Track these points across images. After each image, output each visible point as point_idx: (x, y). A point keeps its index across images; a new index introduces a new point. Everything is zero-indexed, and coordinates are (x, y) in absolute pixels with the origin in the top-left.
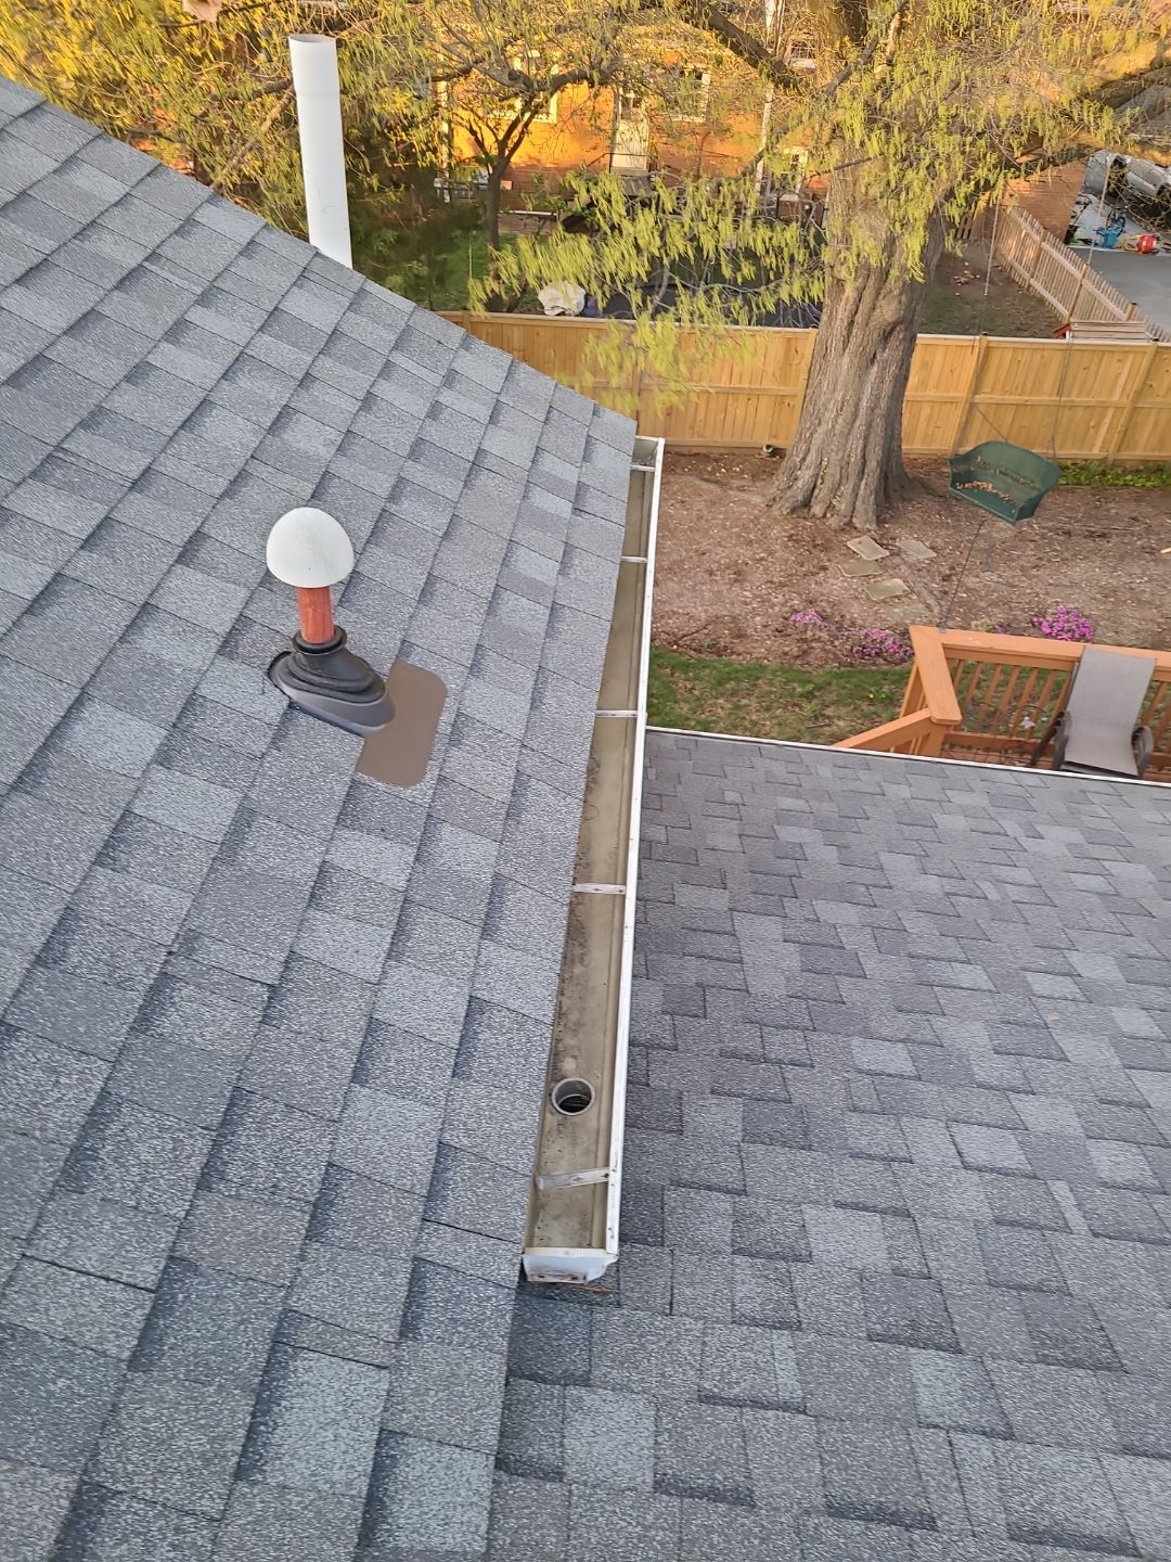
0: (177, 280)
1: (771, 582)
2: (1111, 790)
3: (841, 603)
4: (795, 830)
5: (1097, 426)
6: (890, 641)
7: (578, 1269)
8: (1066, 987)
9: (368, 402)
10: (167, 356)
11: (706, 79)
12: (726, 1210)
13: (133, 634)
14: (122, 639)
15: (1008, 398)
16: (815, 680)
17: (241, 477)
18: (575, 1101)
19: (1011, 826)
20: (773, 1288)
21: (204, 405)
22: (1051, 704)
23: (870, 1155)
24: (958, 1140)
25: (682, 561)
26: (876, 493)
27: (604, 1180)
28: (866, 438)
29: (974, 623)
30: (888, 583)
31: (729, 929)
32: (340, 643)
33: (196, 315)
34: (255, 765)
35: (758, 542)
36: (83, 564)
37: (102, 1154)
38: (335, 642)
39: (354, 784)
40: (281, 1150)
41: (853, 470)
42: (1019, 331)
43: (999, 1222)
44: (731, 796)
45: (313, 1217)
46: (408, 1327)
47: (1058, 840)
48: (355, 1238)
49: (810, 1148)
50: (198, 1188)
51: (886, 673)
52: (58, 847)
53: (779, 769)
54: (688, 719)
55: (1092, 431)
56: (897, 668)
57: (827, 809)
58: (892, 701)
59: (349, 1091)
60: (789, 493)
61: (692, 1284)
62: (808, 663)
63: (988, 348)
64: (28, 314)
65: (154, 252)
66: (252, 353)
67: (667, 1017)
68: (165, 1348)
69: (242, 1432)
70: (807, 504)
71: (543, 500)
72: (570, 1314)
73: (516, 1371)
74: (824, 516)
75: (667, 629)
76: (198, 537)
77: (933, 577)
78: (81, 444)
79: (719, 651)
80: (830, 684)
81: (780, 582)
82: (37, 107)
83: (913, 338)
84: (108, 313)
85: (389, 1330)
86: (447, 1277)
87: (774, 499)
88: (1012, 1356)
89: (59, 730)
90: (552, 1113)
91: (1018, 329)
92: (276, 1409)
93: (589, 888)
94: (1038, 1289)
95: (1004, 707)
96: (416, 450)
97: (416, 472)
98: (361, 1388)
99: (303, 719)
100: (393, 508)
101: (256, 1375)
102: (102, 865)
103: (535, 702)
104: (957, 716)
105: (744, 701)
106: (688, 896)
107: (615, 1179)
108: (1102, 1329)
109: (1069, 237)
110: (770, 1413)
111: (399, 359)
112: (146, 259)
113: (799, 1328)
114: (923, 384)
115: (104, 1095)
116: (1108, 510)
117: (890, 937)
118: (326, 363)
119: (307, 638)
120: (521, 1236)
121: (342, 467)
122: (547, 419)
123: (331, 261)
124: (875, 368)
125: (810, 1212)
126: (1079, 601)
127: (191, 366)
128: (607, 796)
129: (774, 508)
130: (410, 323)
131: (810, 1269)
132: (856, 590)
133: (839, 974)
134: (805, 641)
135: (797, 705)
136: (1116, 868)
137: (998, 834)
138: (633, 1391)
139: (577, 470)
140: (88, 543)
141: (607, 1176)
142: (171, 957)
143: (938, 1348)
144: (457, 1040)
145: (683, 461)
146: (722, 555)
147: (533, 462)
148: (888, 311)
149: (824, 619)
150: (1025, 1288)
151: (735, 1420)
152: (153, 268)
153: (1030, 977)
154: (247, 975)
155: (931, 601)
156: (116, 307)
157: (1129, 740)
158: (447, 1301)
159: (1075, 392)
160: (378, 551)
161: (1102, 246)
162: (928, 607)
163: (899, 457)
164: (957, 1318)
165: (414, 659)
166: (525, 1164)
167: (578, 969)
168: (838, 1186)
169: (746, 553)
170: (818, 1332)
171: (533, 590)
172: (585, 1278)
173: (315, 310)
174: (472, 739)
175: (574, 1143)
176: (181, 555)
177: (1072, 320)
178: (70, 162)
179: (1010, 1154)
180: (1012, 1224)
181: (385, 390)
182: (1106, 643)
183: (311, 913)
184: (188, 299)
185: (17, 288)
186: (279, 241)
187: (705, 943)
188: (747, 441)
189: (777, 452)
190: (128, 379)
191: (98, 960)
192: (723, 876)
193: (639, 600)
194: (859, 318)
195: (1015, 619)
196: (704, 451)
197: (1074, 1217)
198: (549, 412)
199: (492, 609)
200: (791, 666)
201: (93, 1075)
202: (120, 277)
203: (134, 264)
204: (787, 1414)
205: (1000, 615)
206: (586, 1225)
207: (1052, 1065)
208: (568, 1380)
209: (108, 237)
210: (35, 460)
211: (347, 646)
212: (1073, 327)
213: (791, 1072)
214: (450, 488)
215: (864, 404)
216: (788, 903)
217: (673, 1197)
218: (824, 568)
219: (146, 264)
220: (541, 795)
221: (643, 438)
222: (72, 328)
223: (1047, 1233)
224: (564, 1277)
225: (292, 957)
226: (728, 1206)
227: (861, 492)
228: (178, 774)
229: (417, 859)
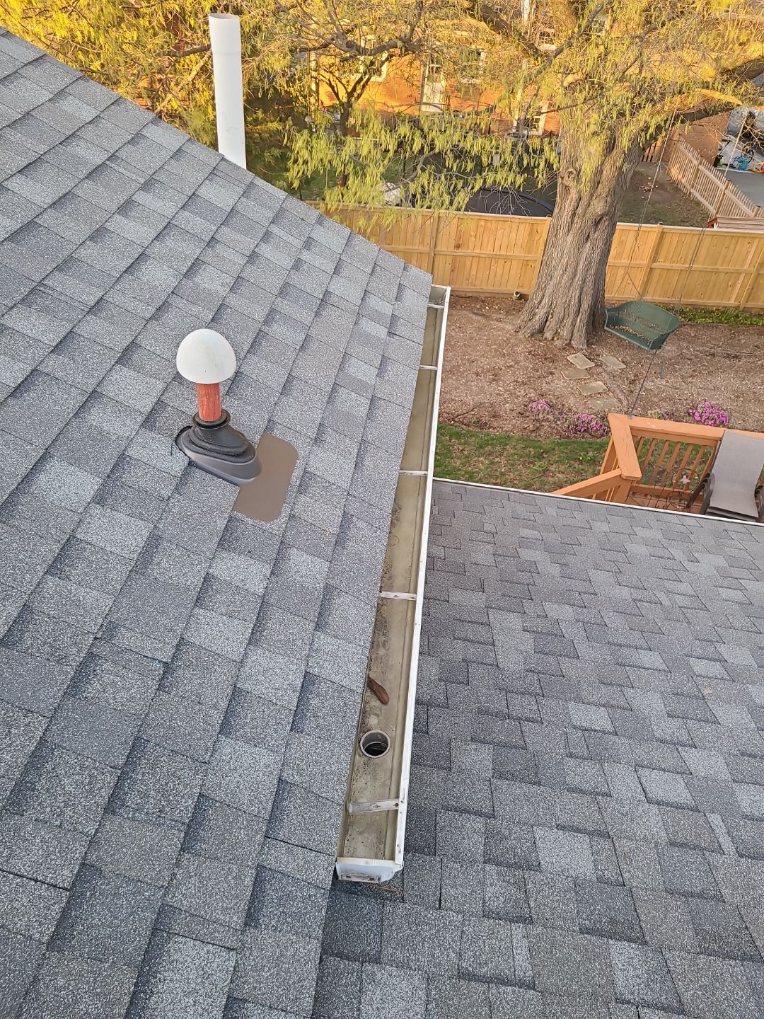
0: (128, 174)
1: (517, 381)
2: (745, 530)
3: (562, 397)
4: (532, 552)
5: (733, 286)
6: (594, 423)
7: (375, 873)
8: (716, 669)
9: (253, 257)
10: (118, 224)
11: (483, 55)
12: (480, 829)
13: (84, 412)
14: (76, 415)
15: (676, 266)
16: (544, 447)
17: (163, 307)
18: (376, 747)
19: (677, 553)
20: (513, 890)
21: (142, 257)
22: (700, 467)
23: (581, 790)
24: (643, 781)
25: (459, 366)
26: (587, 325)
27: (395, 808)
28: (582, 289)
29: (649, 412)
30: (594, 384)
31: (485, 620)
32: (225, 422)
33: (140, 197)
34: (163, 505)
35: (509, 355)
36: (53, 364)
37: (38, 786)
38: (221, 421)
39: (231, 519)
40: (167, 784)
41: (573, 310)
42: (683, 222)
43: (673, 844)
44: (487, 527)
45: (186, 834)
46: (251, 919)
47: (709, 564)
48: (216, 850)
49: (539, 784)
50: (105, 812)
51: (590, 444)
52: (22, 561)
53: (521, 509)
54: (459, 470)
55: (730, 289)
56: (598, 440)
57: (552, 537)
58: (594, 462)
59: (217, 740)
60: (530, 324)
61: (454, 886)
62: (540, 435)
63: (663, 233)
64: (26, 194)
65: (113, 155)
66: (176, 223)
67: (442, 683)
68: (75, 933)
69: (127, 999)
70: (541, 331)
71: (368, 326)
72: (368, 906)
73: (329, 950)
74: (553, 339)
75: (447, 410)
76: (132, 346)
77: (623, 381)
78: (57, 281)
79: (481, 425)
80: (554, 449)
81: (523, 382)
82: (41, 57)
83: (614, 225)
84: (80, 194)
85: (237, 920)
86: (280, 880)
87: (520, 327)
88: (682, 948)
89: (27, 478)
90: (360, 756)
91: (682, 221)
92: (153, 981)
93: (391, 595)
94: (701, 896)
95: (669, 468)
96: (284, 291)
97: (284, 306)
98: (215, 965)
99: (198, 474)
100: (266, 329)
101: (139, 955)
102: (53, 575)
103: (358, 465)
104: (638, 474)
105: (497, 459)
106: (458, 597)
107: (403, 808)
108: (747, 928)
109: (716, 162)
110: (509, 989)
111: (275, 229)
112: (108, 160)
113: (531, 922)
114: (619, 255)
115: (42, 742)
116: (739, 340)
117: (595, 630)
118: (225, 229)
119: (203, 418)
120: (335, 850)
121: (233, 301)
122: (373, 272)
123: (232, 164)
124: (589, 244)
125: (539, 832)
126: (721, 400)
127: (135, 231)
128: (406, 529)
129: (520, 333)
130: (284, 206)
131: (539, 876)
132: (572, 388)
133: (561, 655)
134: (538, 420)
135: (532, 463)
136: (749, 585)
137: (669, 558)
138: (411, 969)
139: (392, 307)
140: (55, 349)
141: (397, 805)
142: (96, 642)
143: (630, 940)
144: (295, 704)
145: (461, 301)
146: (484, 363)
147: (362, 300)
148: (598, 207)
149: (551, 407)
150: (692, 895)
151: (484, 993)
152: (113, 165)
153: (692, 661)
154: (150, 655)
155: (622, 397)
156: (86, 190)
157: (753, 493)
158: (280, 899)
159: (719, 262)
160: (255, 358)
161: (739, 169)
162: (620, 400)
163: (603, 302)
164: (643, 918)
165: (277, 433)
166: (339, 797)
167: (382, 652)
168: (559, 813)
169: (501, 362)
170: (544, 926)
171: (359, 386)
172: (379, 879)
173: (220, 196)
174: (315, 489)
175: (375, 778)
176: (120, 359)
177: (718, 216)
178: (61, 93)
179: (679, 792)
180: (682, 845)
181: (265, 250)
182: (737, 428)
183: (197, 610)
184: (134, 186)
185: (19, 176)
186: (199, 151)
187: (469, 631)
188: (504, 289)
189: (522, 297)
190: (91, 238)
191: (45, 643)
192: (482, 582)
193: (431, 395)
194: (580, 211)
195: (677, 410)
196: (475, 295)
197: (725, 842)
198: (374, 267)
199: (331, 399)
200: (528, 437)
201: (35, 728)
202: (90, 171)
203: (100, 162)
204: (521, 990)
205: (667, 407)
206: (381, 839)
207: (708, 727)
208: (365, 959)
209: (83, 144)
210: (24, 290)
211: (230, 423)
212: (719, 221)
213: (527, 727)
214: (306, 317)
215: (581, 267)
216: (526, 603)
217: (443, 819)
218: (552, 373)
219: (107, 162)
220: (360, 528)
221: (437, 286)
222: (54, 203)
223: (707, 854)
224: (364, 878)
225: (181, 643)
226: (480, 826)
227: (578, 324)
228: (109, 510)
229: (272, 573)
